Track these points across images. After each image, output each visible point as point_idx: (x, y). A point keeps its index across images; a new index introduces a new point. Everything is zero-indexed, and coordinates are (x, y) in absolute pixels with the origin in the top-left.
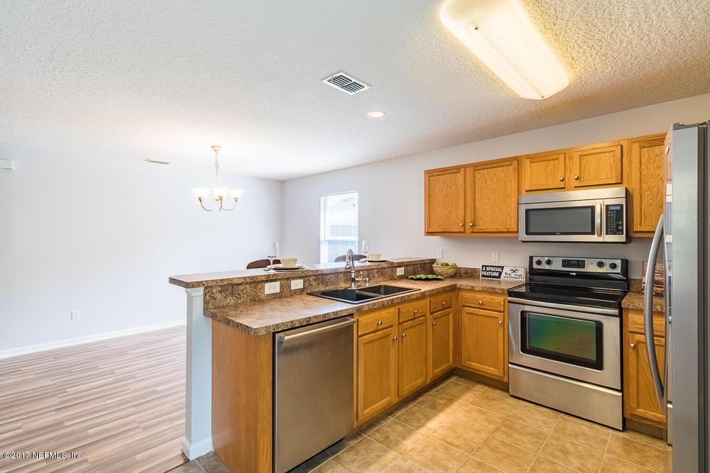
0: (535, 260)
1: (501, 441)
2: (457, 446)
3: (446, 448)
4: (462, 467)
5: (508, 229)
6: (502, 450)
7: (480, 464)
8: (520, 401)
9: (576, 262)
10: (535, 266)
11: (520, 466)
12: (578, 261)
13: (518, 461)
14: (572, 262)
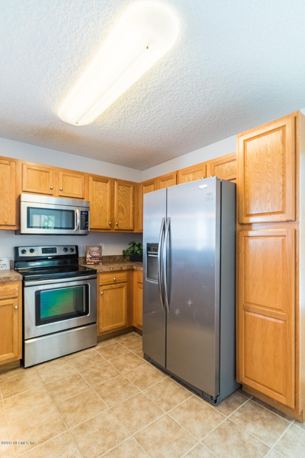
0: (20, 250)
1: (68, 400)
2: (51, 436)
3: (46, 446)
4: (77, 443)
5: (6, 222)
6: (76, 405)
7: (81, 427)
8: (35, 367)
9: (51, 249)
10: (21, 255)
11: (97, 403)
12: (52, 248)
13: (92, 401)
14: (49, 250)
